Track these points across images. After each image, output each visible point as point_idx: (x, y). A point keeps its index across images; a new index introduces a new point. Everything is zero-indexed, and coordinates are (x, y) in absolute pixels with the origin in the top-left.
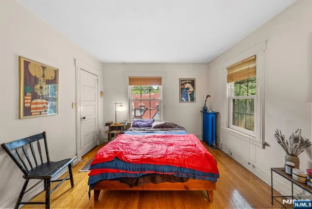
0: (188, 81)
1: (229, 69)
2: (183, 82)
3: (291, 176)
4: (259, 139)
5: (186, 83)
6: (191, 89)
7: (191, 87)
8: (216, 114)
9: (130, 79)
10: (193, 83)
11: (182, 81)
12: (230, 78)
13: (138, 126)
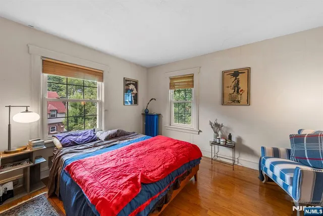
0: (132, 82)
1: (171, 79)
2: (128, 82)
3: (220, 143)
4: (195, 129)
5: (130, 84)
6: (135, 91)
7: (135, 89)
8: (159, 115)
9: (43, 60)
10: (136, 84)
11: (126, 80)
12: (172, 86)
13: (74, 144)
